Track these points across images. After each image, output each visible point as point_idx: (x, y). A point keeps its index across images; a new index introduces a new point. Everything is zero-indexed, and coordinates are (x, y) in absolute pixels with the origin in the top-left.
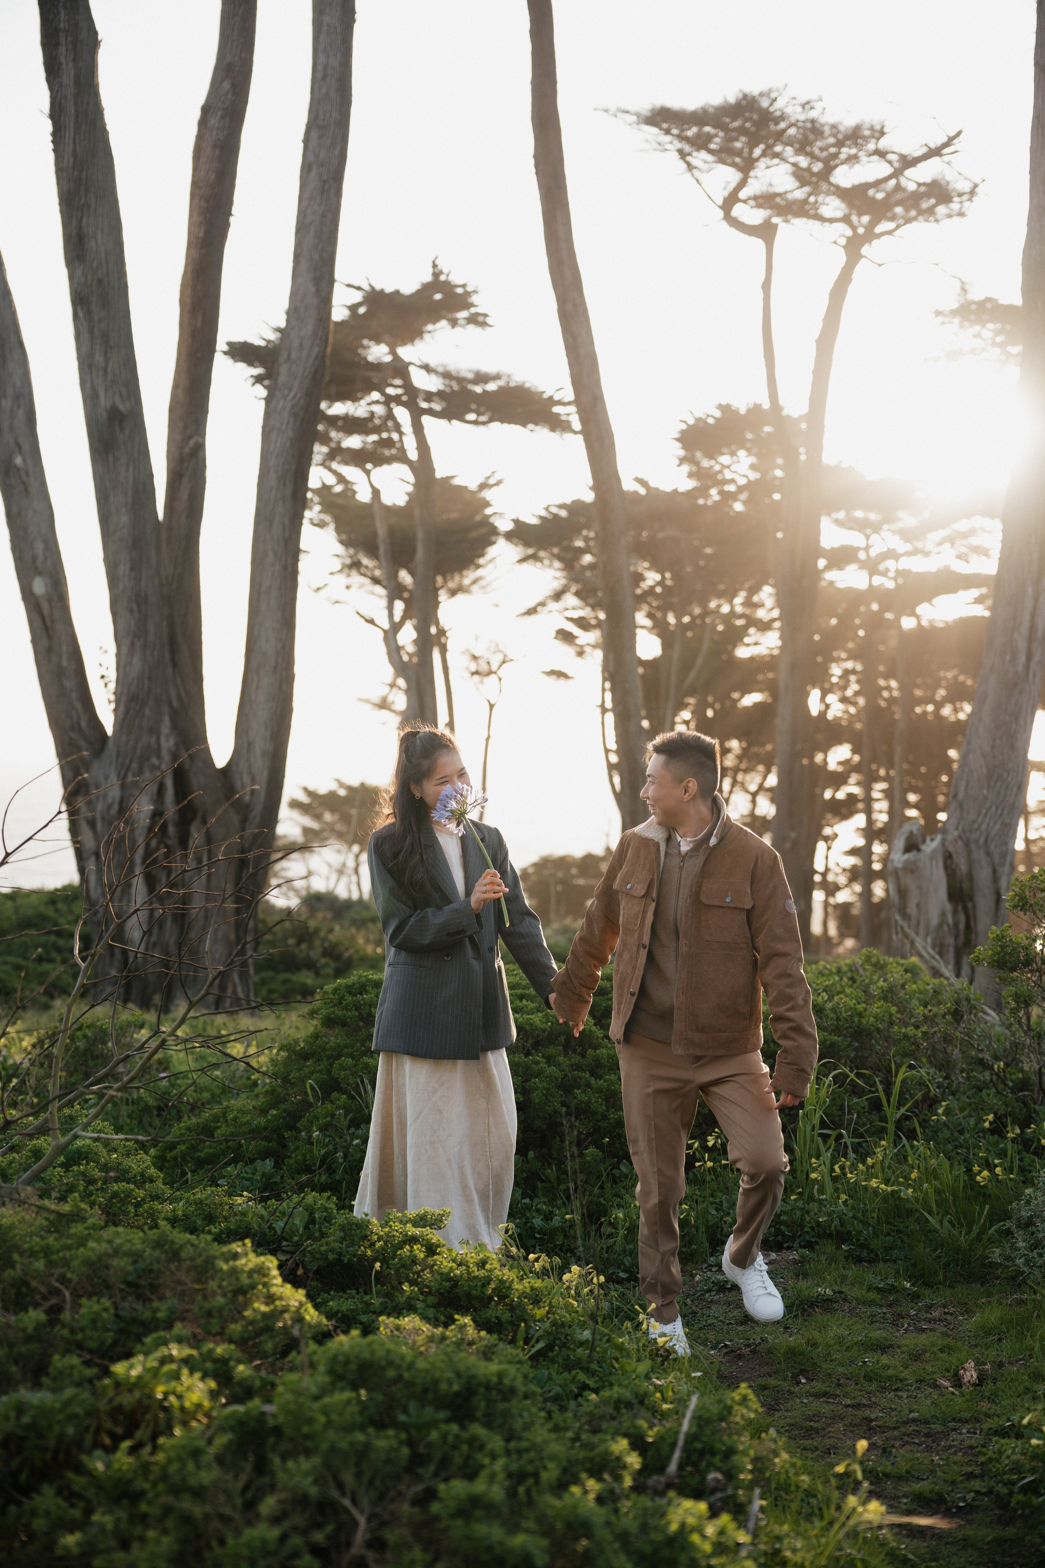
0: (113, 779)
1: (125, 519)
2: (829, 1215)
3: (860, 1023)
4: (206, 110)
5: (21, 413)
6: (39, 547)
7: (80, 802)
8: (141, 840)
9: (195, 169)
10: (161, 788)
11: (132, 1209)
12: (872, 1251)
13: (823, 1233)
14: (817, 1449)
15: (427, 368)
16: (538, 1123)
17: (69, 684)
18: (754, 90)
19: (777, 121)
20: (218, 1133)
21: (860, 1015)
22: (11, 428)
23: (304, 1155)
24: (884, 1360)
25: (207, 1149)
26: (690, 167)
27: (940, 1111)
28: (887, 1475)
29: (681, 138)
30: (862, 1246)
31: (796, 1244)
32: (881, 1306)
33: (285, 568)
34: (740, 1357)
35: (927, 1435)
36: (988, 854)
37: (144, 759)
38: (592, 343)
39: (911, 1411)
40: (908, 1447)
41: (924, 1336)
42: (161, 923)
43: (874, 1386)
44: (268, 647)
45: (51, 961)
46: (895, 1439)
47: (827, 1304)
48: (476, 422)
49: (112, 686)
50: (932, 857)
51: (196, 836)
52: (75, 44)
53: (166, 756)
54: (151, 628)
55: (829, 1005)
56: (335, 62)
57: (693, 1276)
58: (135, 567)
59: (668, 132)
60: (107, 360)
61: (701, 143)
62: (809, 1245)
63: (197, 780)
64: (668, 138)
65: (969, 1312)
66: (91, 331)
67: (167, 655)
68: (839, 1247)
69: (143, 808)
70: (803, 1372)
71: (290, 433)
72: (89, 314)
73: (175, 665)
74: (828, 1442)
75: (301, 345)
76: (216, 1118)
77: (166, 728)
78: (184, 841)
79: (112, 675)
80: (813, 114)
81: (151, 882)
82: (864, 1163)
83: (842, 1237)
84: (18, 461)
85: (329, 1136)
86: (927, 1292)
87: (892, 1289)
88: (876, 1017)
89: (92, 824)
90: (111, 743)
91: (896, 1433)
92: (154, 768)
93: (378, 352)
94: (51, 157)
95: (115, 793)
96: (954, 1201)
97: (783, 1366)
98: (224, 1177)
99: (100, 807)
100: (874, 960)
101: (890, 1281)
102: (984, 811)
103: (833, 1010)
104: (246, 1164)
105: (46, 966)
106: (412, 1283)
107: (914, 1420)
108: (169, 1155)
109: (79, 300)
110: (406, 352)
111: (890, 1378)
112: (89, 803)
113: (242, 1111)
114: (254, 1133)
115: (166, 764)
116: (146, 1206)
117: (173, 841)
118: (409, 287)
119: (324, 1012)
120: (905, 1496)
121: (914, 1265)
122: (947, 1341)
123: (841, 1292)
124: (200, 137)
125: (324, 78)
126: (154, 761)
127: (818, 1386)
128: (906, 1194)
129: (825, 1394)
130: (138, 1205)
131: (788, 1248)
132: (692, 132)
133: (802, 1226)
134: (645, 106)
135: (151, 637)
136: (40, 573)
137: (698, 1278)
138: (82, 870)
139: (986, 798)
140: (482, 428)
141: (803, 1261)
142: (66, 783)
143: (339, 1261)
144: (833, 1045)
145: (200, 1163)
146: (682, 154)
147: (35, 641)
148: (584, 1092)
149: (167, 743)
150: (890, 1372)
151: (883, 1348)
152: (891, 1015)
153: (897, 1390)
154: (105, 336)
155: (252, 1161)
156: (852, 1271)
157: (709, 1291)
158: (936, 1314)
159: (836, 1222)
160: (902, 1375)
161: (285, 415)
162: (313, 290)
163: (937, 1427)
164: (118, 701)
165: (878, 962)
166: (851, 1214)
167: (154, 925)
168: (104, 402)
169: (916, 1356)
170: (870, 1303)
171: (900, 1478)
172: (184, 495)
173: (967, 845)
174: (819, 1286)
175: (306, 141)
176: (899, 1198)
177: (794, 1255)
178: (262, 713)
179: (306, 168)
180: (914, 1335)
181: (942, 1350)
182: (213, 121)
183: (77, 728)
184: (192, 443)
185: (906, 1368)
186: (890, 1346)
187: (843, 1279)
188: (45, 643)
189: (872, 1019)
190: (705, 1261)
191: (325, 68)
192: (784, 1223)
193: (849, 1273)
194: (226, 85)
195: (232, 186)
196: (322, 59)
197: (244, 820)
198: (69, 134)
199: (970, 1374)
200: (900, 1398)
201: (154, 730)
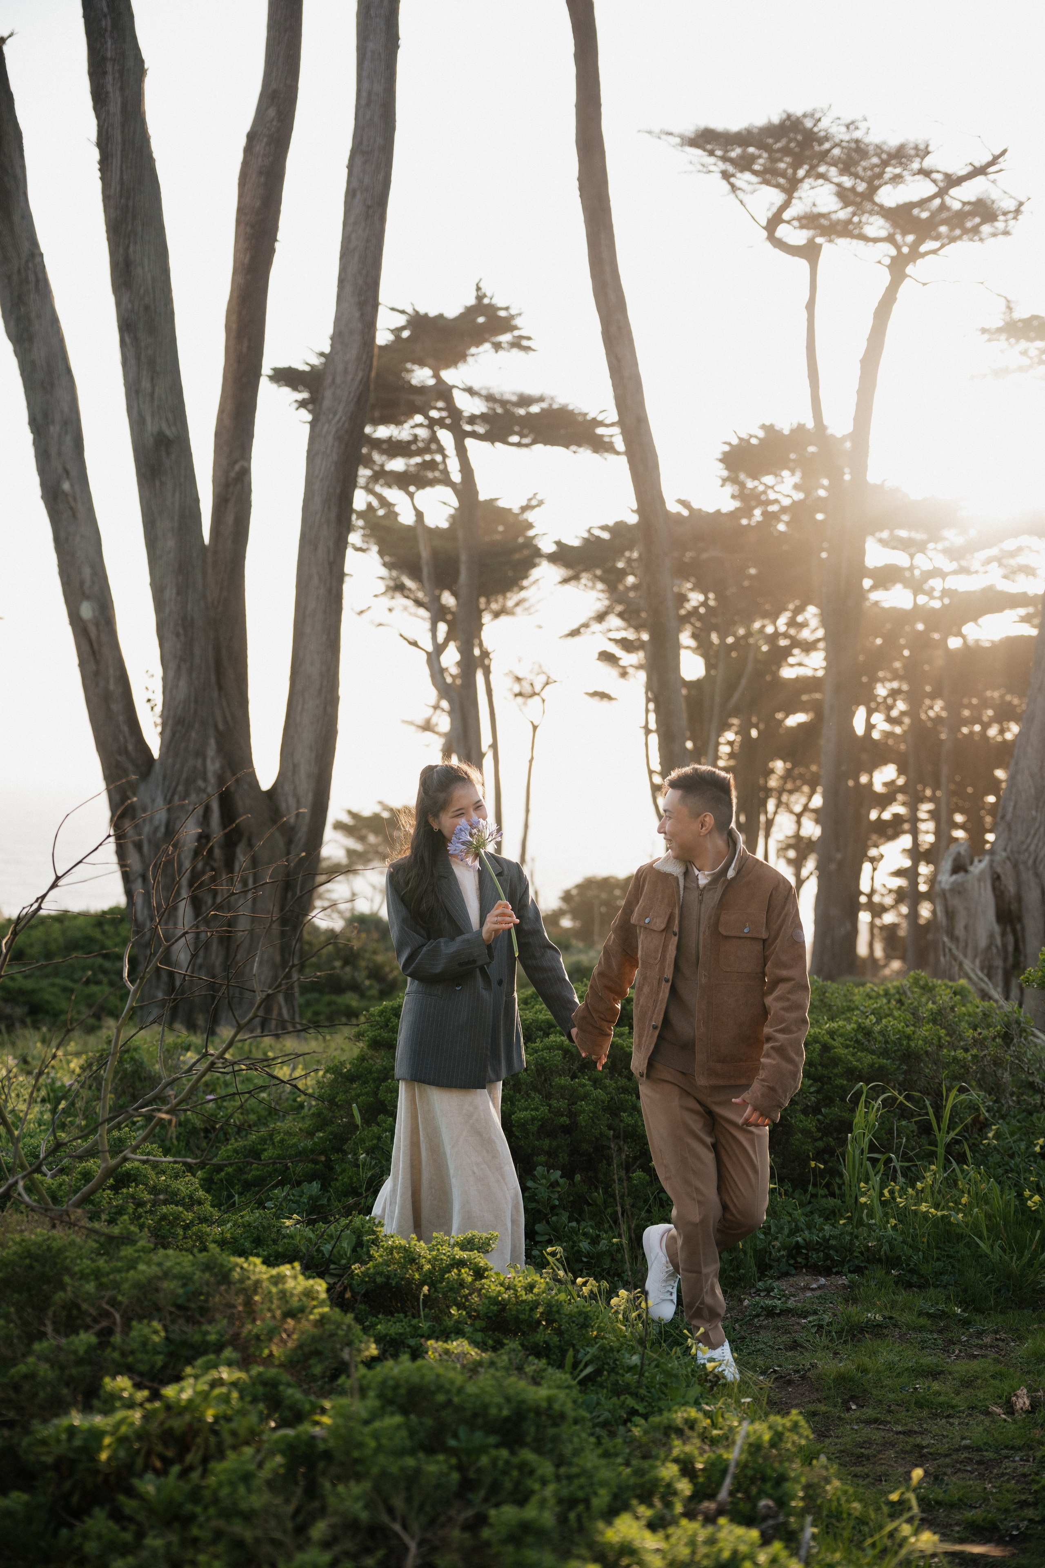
0: (160, 801)
1: (171, 543)
2: (879, 1240)
3: (909, 1046)
4: (251, 137)
5: (69, 440)
6: (87, 571)
7: (127, 825)
8: (187, 864)
9: (241, 196)
10: (207, 810)
11: (181, 1232)
12: (922, 1276)
13: (872, 1258)
14: (868, 1476)
15: (470, 391)
16: (585, 1146)
17: (116, 707)
18: (798, 110)
19: (821, 141)
20: (265, 1155)
21: (909, 1038)
22: (59, 454)
23: (351, 1178)
24: (936, 1386)
25: (254, 1172)
26: (734, 189)
27: (990, 1135)
28: (939, 1503)
29: (724, 159)
30: (912, 1271)
31: (845, 1270)
32: (931, 1332)
33: (330, 591)
34: (789, 1383)
35: (980, 1463)
36: (1037, 875)
37: (190, 782)
38: (636, 365)
39: (963, 1439)
40: (960, 1475)
41: (976, 1362)
42: (207, 945)
43: (925, 1413)
44: (313, 669)
45: (98, 983)
46: (947, 1466)
47: (876, 1330)
48: (518, 445)
49: (159, 709)
50: (980, 879)
51: (242, 859)
52: (121, 73)
53: (212, 780)
54: (197, 651)
55: (877, 1028)
56: (378, 88)
57: (741, 1301)
58: (182, 591)
59: (711, 153)
60: (153, 387)
61: (745, 164)
62: (858, 1270)
63: (242, 803)
64: (712, 160)
65: (1021, 1339)
66: (138, 358)
67: (213, 678)
68: (888, 1273)
69: (190, 831)
70: (853, 1398)
71: (335, 457)
72: (136, 340)
73: (220, 686)
74: (879, 1469)
75: (346, 370)
76: (263, 1140)
77: (211, 751)
78: (229, 863)
79: (159, 699)
80: (857, 134)
81: (196, 904)
82: (913, 1187)
83: (892, 1262)
84: (66, 486)
85: (376, 1158)
86: (978, 1318)
87: (943, 1315)
88: (925, 1040)
89: (139, 846)
90: (157, 767)
91: (948, 1460)
92: (200, 790)
93: (422, 376)
94: (98, 185)
95: (161, 816)
96: (1005, 1225)
97: (833, 1392)
98: (271, 1199)
99: (147, 829)
100: (922, 983)
101: (941, 1307)
102: (1032, 832)
103: (881, 1032)
104: (293, 1187)
105: (94, 988)
106: (460, 1306)
107: (966, 1448)
108: (216, 1178)
109: (126, 326)
110: (449, 376)
111: (941, 1405)
112: (136, 826)
113: (288, 1133)
114: (301, 1155)
115: (211, 788)
116: (195, 1229)
117: (218, 863)
118: (452, 311)
119: (370, 1034)
120: (958, 1524)
121: (965, 1291)
122: (1000, 1367)
123: (891, 1318)
124: (245, 164)
125: (368, 105)
126: (200, 783)
127: (869, 1412)
128: (957, 1219)
129: (876, 1421)
130: (186, 1227)
131: (837, 1273)
132: (736, 153)
133: (851, 1251)
134: (689, 128)
135: (197, 660)
136: (87, 598)
137: (746, 1303)
138: (129, 893)
139: (1034, 819)
140: (524, 450)
141: (852, 1286)
142: (114, 806)
143: (387, 1284)
144: (882, 1068)
145: (247, 1186)
146: (726, 175)
147: (82, 665)
148: (631, 1115)
149: (213, 766)
150: (942, 1399)
151: (935, 1374)
152: (940, 1038)
153: (948, 1416)
154: (152, 362)
155: (299, 1184)
156: (902, 1296)
157: (758, 1316)
158: (987, 1340)
159: (886, 1247)
160: (954, 1402)
161: (330, 439)
162: (357, 314)
163: (989, 1455)
164: (164, 725)
165: (926, 984)
166: (900, 1239)
167: (199, 947)
168: (151, 427)
169: (968, 1383)
170: (921, 1329)
171: (952, 1506)
172: (230, 519)
173: (1015, 866)
174: (868, 1311)
175: (350, 167)
176: (949, 1223)
177: (843, 1280)
178: (307, 735)
179: (351, 194)
180: (966, 1361)
181: (993, 1377)
182: (259, 148)
183: (124, 751)
184: (237, 467)
185: (958, 1394)
186: (942, 1372)
187: (893, 1304)
188: (92, 667)
189: (920, 1042)
190: (754, 1286)
191: (370, 93)
192: (833, 1247)
193: (899, 1298)
194: (272, 112)
195: (277, 212)
196: (366, 85)
197: (289, 842)
198: (116, 162)
199: (1023, 1401)
200: (952, 1424)
201: (200, 754)
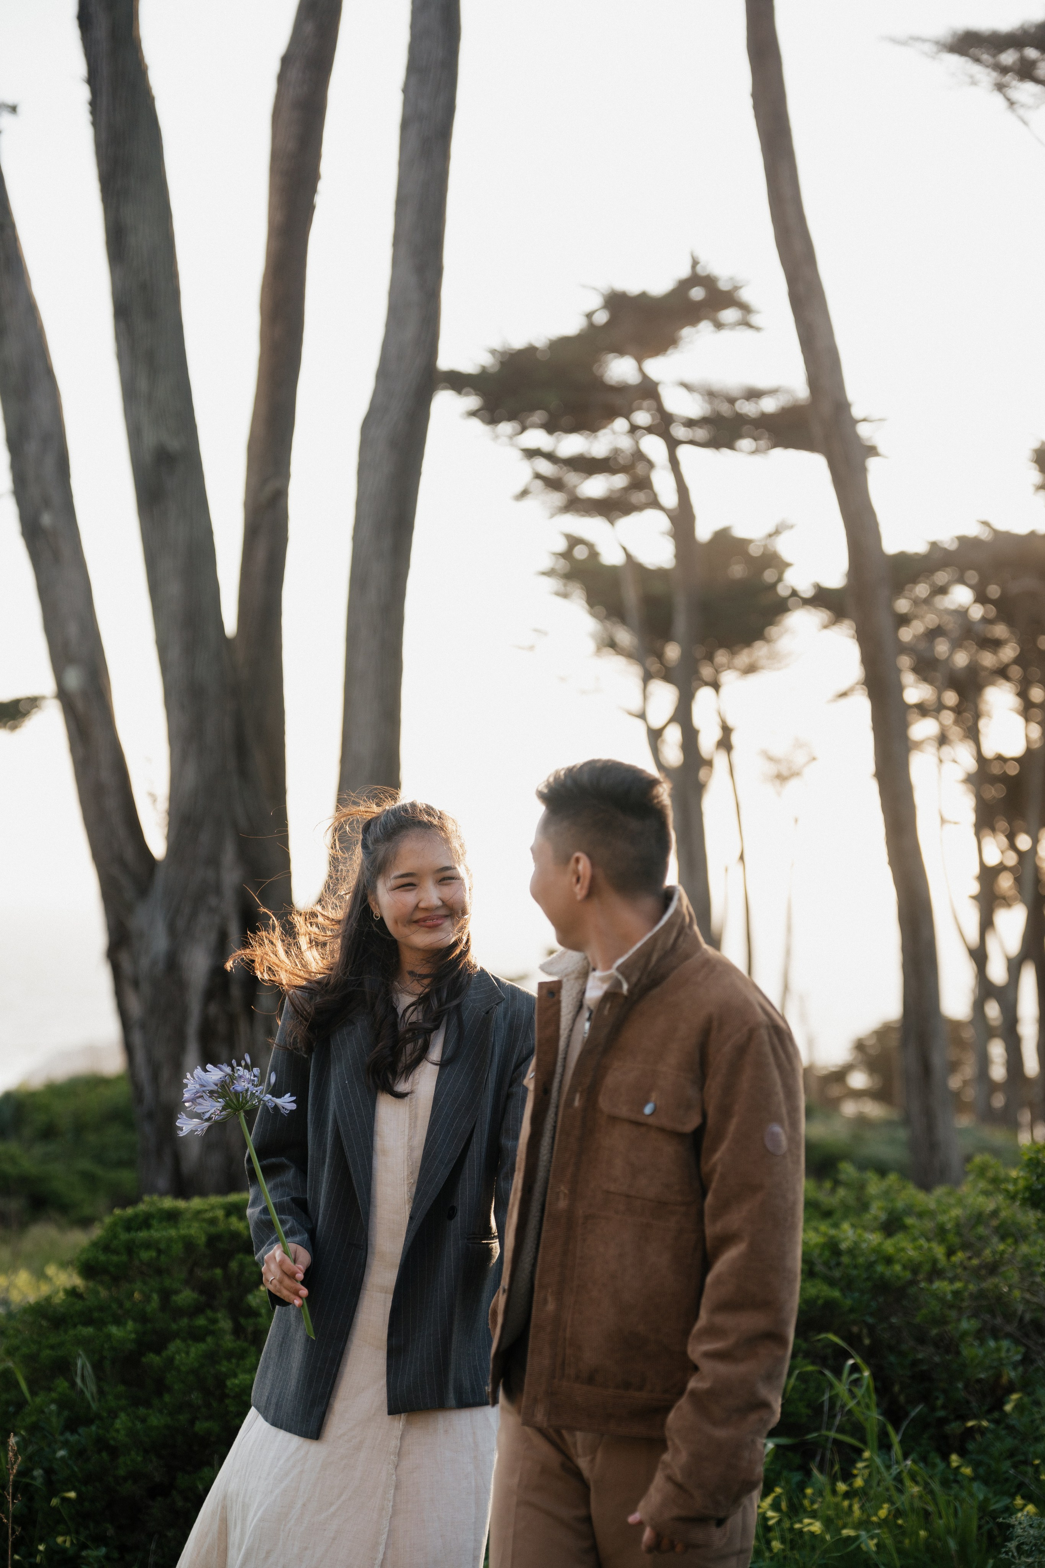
0: (160, 925)
4: (286, 62)
5: (51, 460)
6: (73, 630)
7: (125, 957)
8: (196, 1010)
9: (274, 139)
10: (224, 936)
15: (683, 385)
17: (112, 803)
22: (39, 478)
26: (1011, 103)
29: (996, 66)
44: (366, 747)
48: (753, 452)
49: (163, 804)
53: (229, 894)
58: (191, 649)
59: (977, 60)
61: (1023, 71)
64: (979, 68)
66: (136, 349)
67: (233, 764)
69: (199, 962)
73: (243, 772)
77: (226, 858)
84: (46, 519)
89: (136, 984)
90: (160, 872)
92: (213, 910)
95: (161, 944)
99: (145, 963)
110: (656, 368)
112: (134, 958)
115: (229, 906)
118: (660, 287)
124: (280, 96)
126: (213, 901)
128: (867, 1545)
132: (1008, 57)
136: (76, 660)
138: (128, 1047)
140: (759, 457)
142: (111, 931)
146: (1000, 87)
149: (231, 877)
154: (150, 355)
162: (416, 282)
164: (170, 825)
168: (150, 439)
172: (261, 554)
175: (406, 90)
179: (407, 124)
182: (294, 75)
183: (121, 861)
201: (214, 861)
